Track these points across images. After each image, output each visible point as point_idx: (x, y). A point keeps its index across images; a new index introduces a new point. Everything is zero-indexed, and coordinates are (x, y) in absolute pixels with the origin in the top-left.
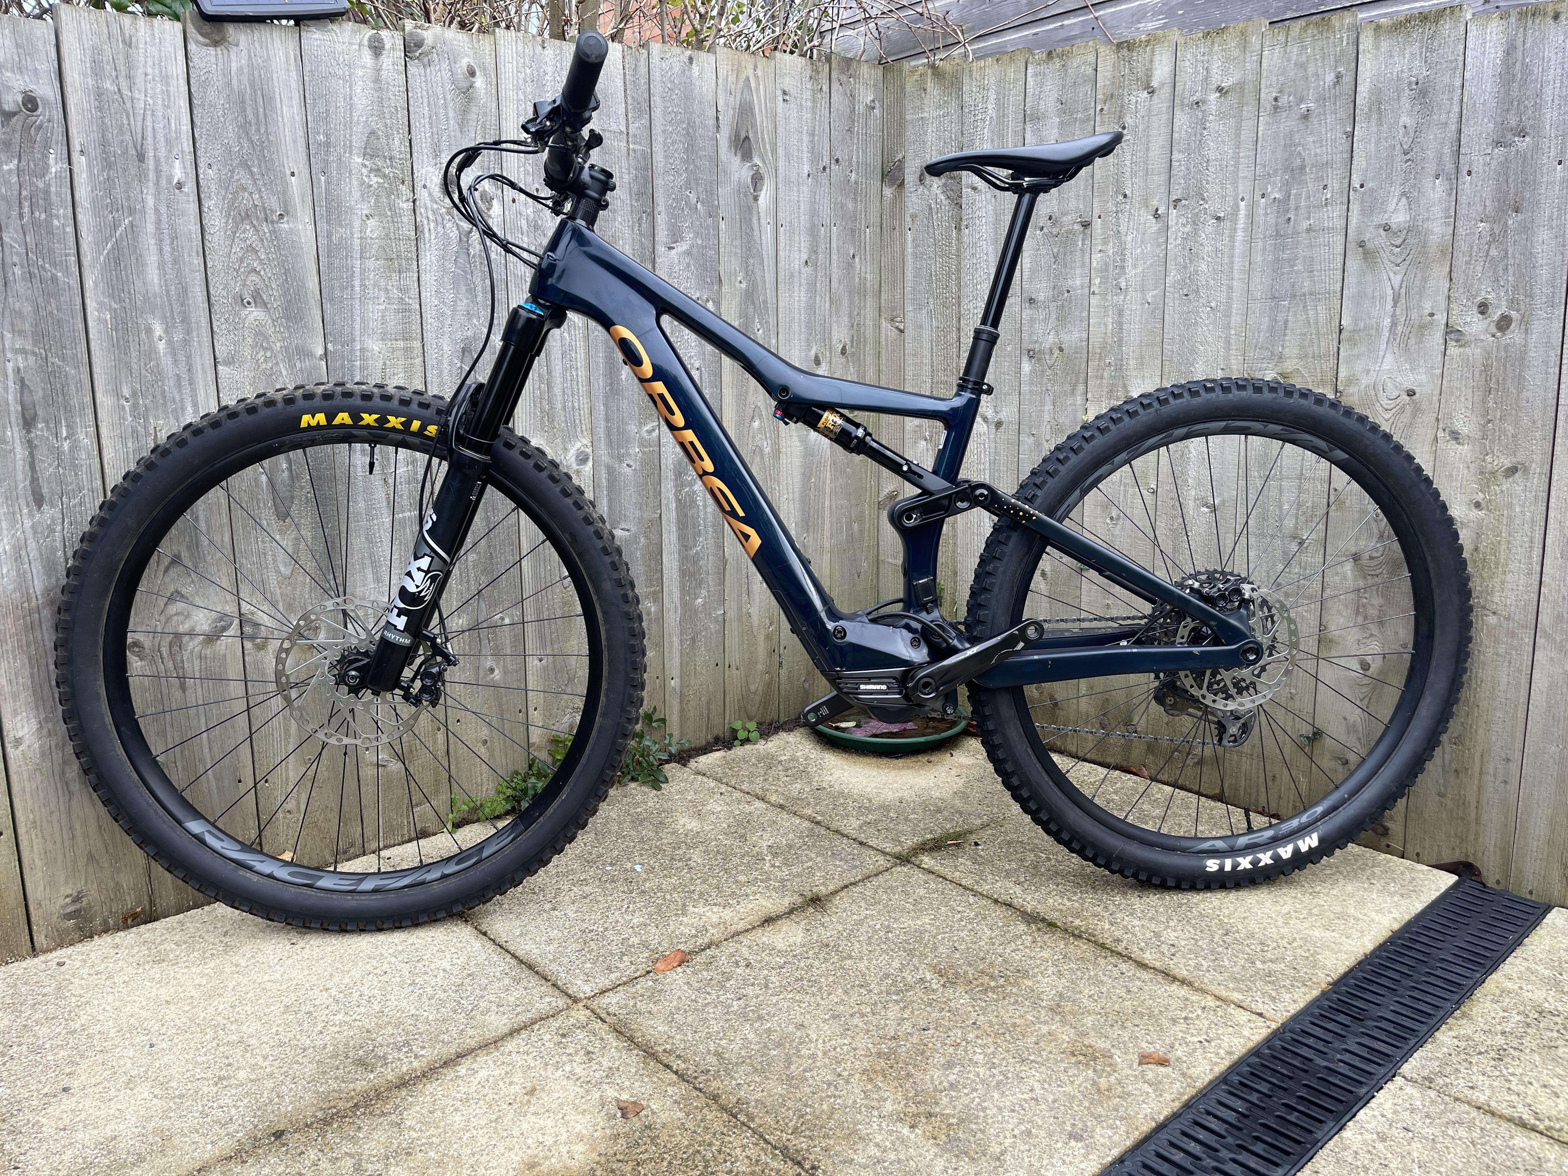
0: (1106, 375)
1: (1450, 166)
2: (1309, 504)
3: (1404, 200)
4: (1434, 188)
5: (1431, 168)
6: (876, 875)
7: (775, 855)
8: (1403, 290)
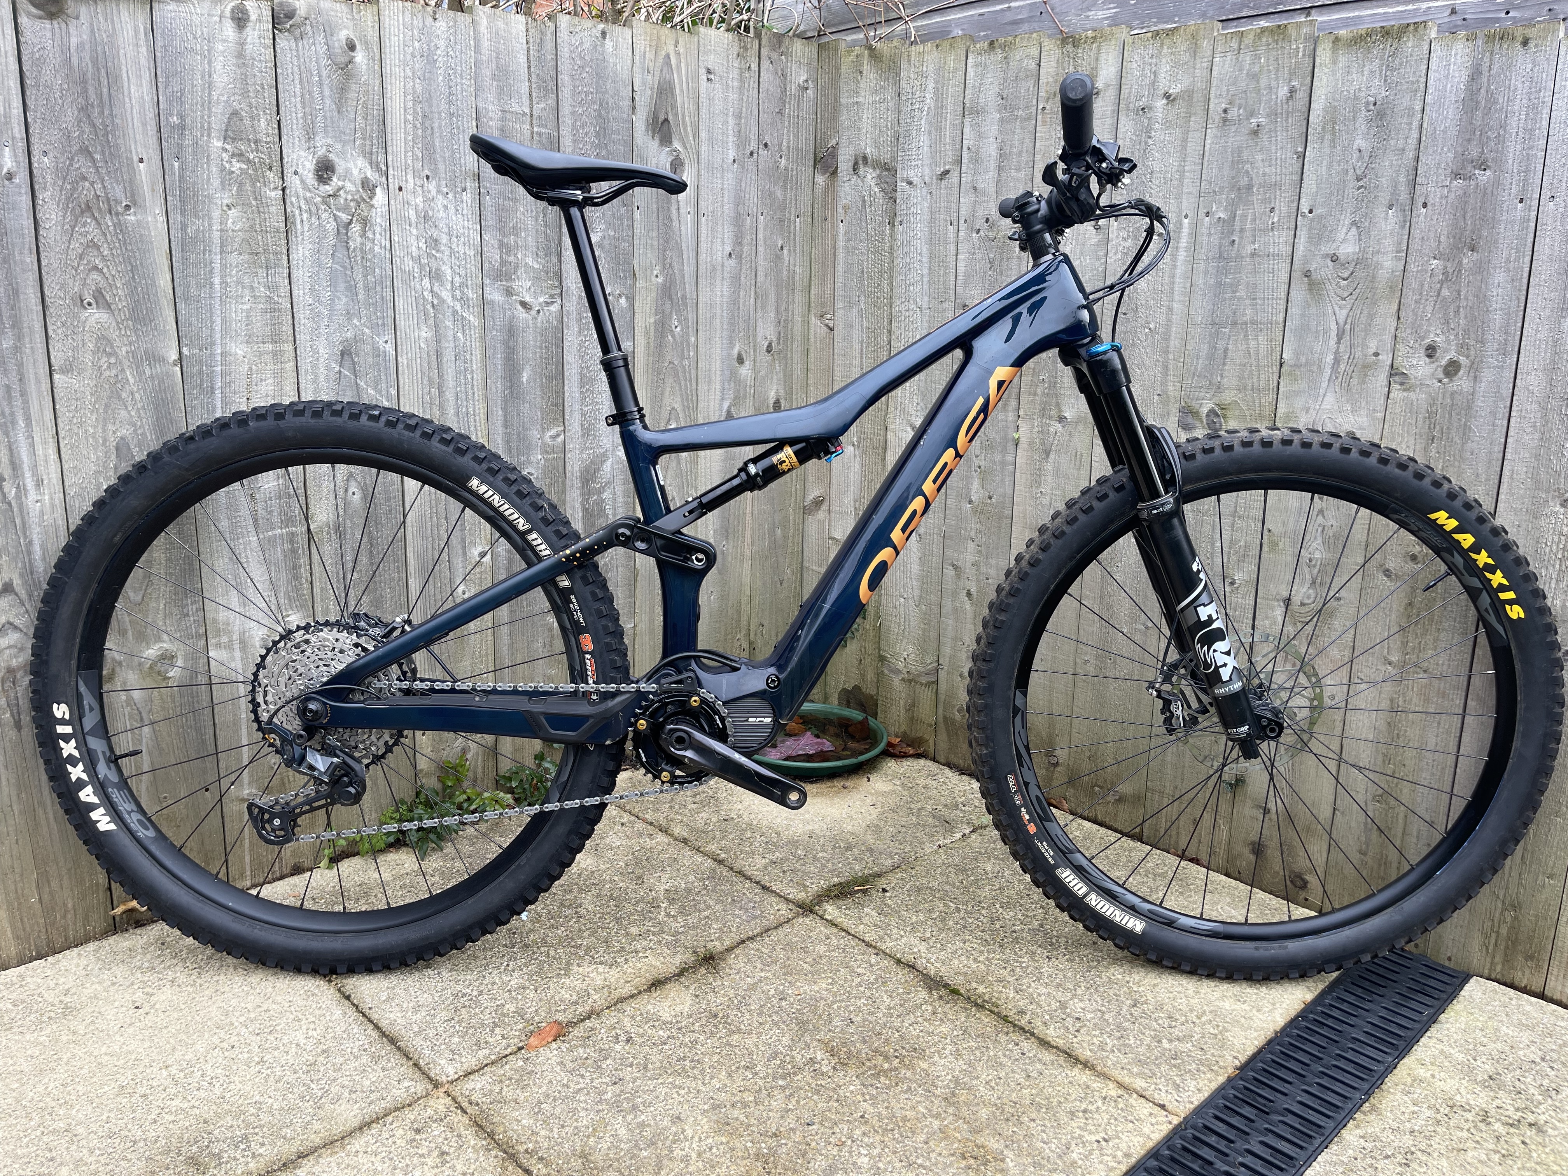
0: (1039, 391)
1: (1404, 197)
2: (1242, 543)
3: (1354, 229)
4: (1386, 219)
5: (1384, 197)
6: (776, 928)
7: (672, 901)
8: (1348, 327)
